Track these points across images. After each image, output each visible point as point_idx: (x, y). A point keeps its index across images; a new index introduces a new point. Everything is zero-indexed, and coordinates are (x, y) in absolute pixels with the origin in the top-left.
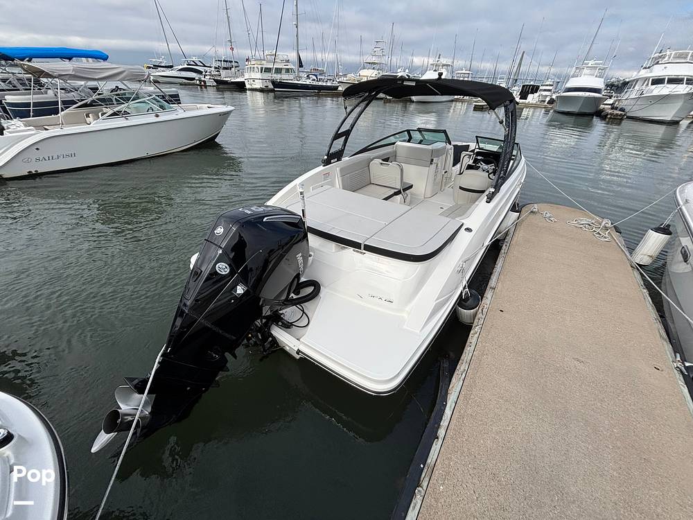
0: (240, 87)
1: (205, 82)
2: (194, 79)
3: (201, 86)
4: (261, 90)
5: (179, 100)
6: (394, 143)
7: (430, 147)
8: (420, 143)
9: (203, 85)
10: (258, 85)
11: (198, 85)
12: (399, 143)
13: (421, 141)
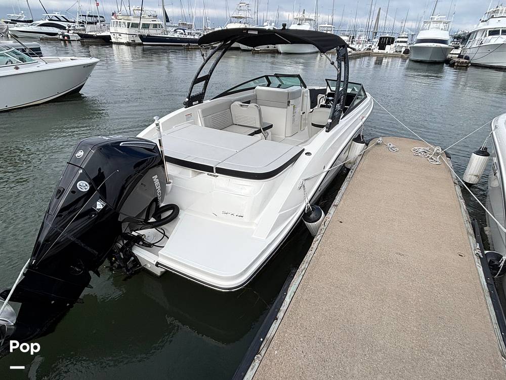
0: (106, 41)
1: (68, 36)
2: (56, 34)
3: (65, 41)
4: (128, 44)
5: (41, 53)
6: (254, 88)
7: (286, 90)
8: (278, 87)
9: (67, 40)
10: (125, 39)
11: (61, 40)
12: (258, 88)
13: (280, 85)
